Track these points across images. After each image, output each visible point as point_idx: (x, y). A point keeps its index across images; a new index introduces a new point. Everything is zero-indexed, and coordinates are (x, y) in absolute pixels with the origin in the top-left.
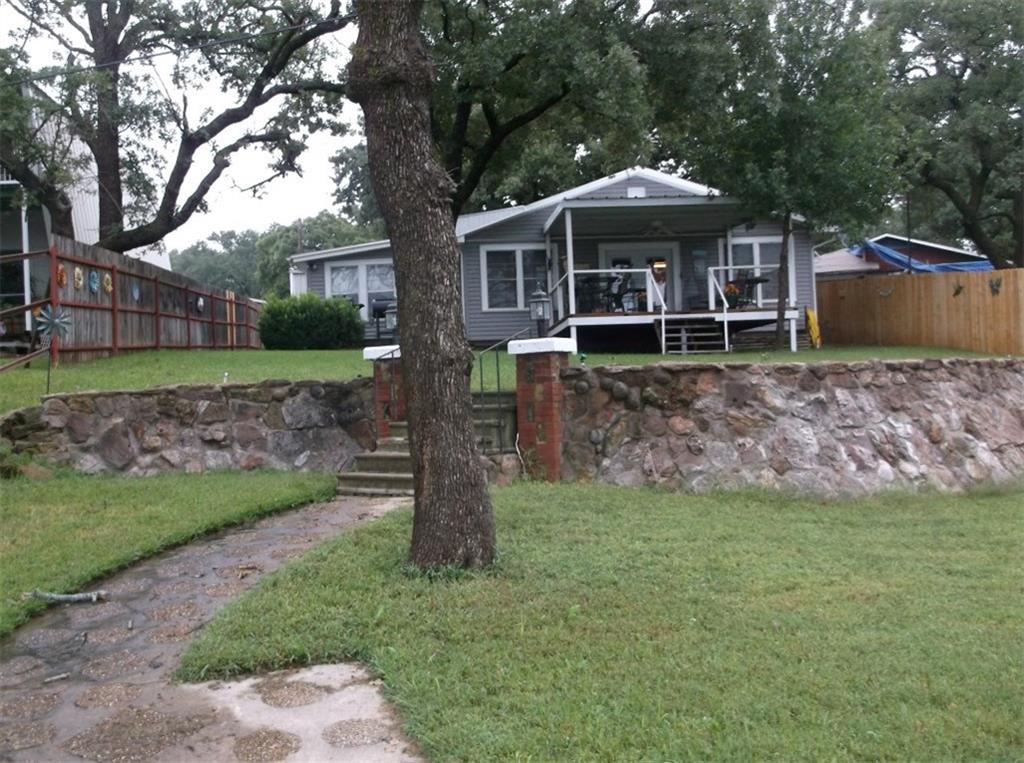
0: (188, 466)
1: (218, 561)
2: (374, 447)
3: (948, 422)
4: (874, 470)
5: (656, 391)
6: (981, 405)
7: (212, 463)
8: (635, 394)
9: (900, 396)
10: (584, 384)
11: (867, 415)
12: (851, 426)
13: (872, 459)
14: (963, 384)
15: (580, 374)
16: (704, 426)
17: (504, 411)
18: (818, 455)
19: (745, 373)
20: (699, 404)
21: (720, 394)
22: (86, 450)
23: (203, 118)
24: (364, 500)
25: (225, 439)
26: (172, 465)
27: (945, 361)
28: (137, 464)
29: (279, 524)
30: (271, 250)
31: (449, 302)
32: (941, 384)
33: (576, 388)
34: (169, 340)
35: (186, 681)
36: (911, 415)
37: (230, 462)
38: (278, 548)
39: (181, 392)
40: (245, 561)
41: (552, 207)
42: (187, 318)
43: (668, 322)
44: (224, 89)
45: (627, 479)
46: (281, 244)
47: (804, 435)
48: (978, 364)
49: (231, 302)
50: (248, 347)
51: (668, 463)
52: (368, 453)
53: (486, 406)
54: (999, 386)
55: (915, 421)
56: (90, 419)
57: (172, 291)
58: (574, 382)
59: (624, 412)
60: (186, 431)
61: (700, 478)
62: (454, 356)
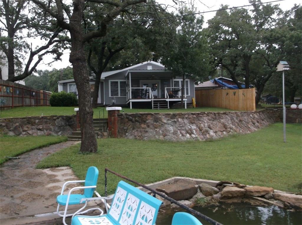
0: (34, 134)
1: (42, 152)
2: (76, 130)
3: (204, 126)
4: (186, 136)
5: (138, 119)
6: (214, 122)
7: (39, 134)
8: (134, 119)
9: (194, 120)
10: (123, 117)
11: (185, 124)
12: (181, 127)
13: (185, 134)
14: (210, 118)
15: (122, 115)
16: (148, 126)
17: (106, 123)
18: (173, 133)
19: (158, 115)
20: (147, 122)
21: (152, 120)
22: (10, 131)
23: (36, 48)
24: (73, 142)
25: (42, 129)
26: (30, 134)
27: (206, 113)
28: (22, 134)
29: (54, 146)
30: (53, 77)
31: (89, 102)
32: (204, 118)
33: (121, 118)
34: (26, 104)
35: (38, 169)
36: (196, 124)
37: (43, 134)
38: (54, 150)
39: (32, 118)
40: (47, 152)
41: (127, 71)
42: (30, 98)
43: (154, 101)
44: (41, 39)
45: (131, 137)
46: (56, 75)
47: (170, 128)
48: (214, 113)
49: (42, 93)
50: (46, 105)
51: (140, 134)
52: (75, 132)
53: (101, 122)
54: (220, 118)
55: (197, 126)
56: (11, 124)
57: (27, 91)
58: (121, 116)
59: (131, 123)
60: (33, 127)
61: (146, 137)
62: (89, 112)
